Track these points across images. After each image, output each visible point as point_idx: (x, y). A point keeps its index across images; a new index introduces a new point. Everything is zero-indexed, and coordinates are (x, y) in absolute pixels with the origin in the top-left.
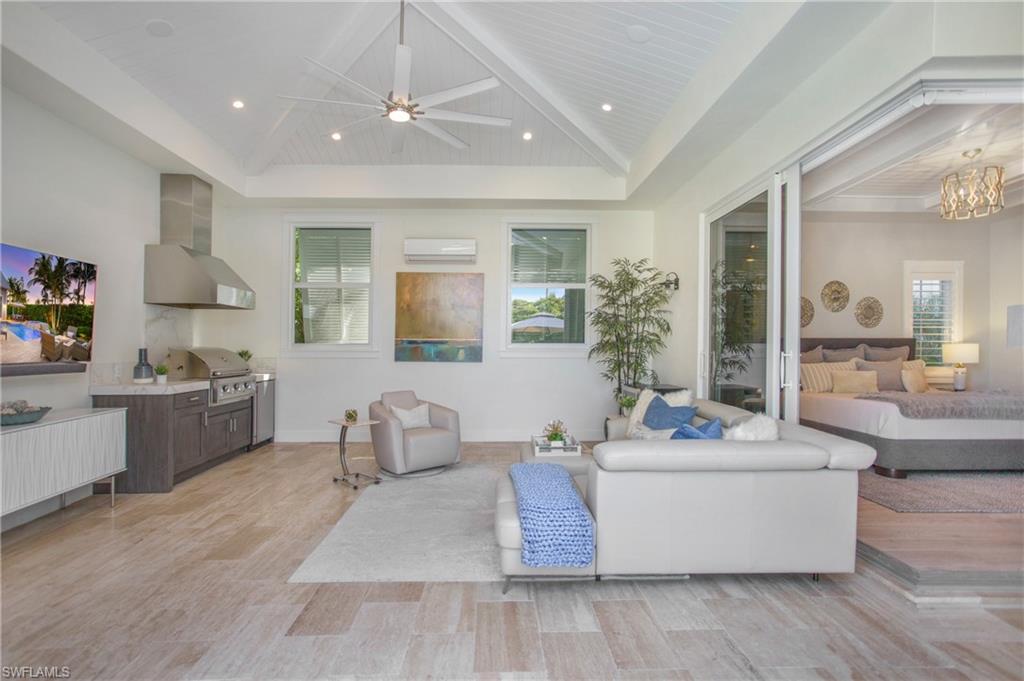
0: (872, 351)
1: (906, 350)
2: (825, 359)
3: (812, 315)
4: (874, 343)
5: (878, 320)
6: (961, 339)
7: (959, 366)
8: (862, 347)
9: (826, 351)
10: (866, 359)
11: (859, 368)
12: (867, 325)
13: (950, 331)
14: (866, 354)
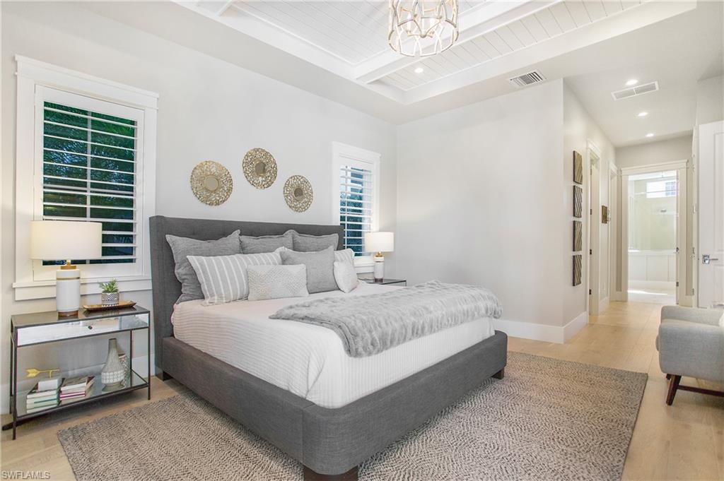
0: (301, 239)
1: (335, 237)
2: (243, 250)
3: (230, 190)
4: (303, 230)
5: (308, 204)
6: (378, 229)
7: (379, 255)
8: (290, 234)
9: (245, 239)
10: (294, 249)
11: (284, 261)
12: (297, 209)
13: (370, 221)
14: (294, 243)
